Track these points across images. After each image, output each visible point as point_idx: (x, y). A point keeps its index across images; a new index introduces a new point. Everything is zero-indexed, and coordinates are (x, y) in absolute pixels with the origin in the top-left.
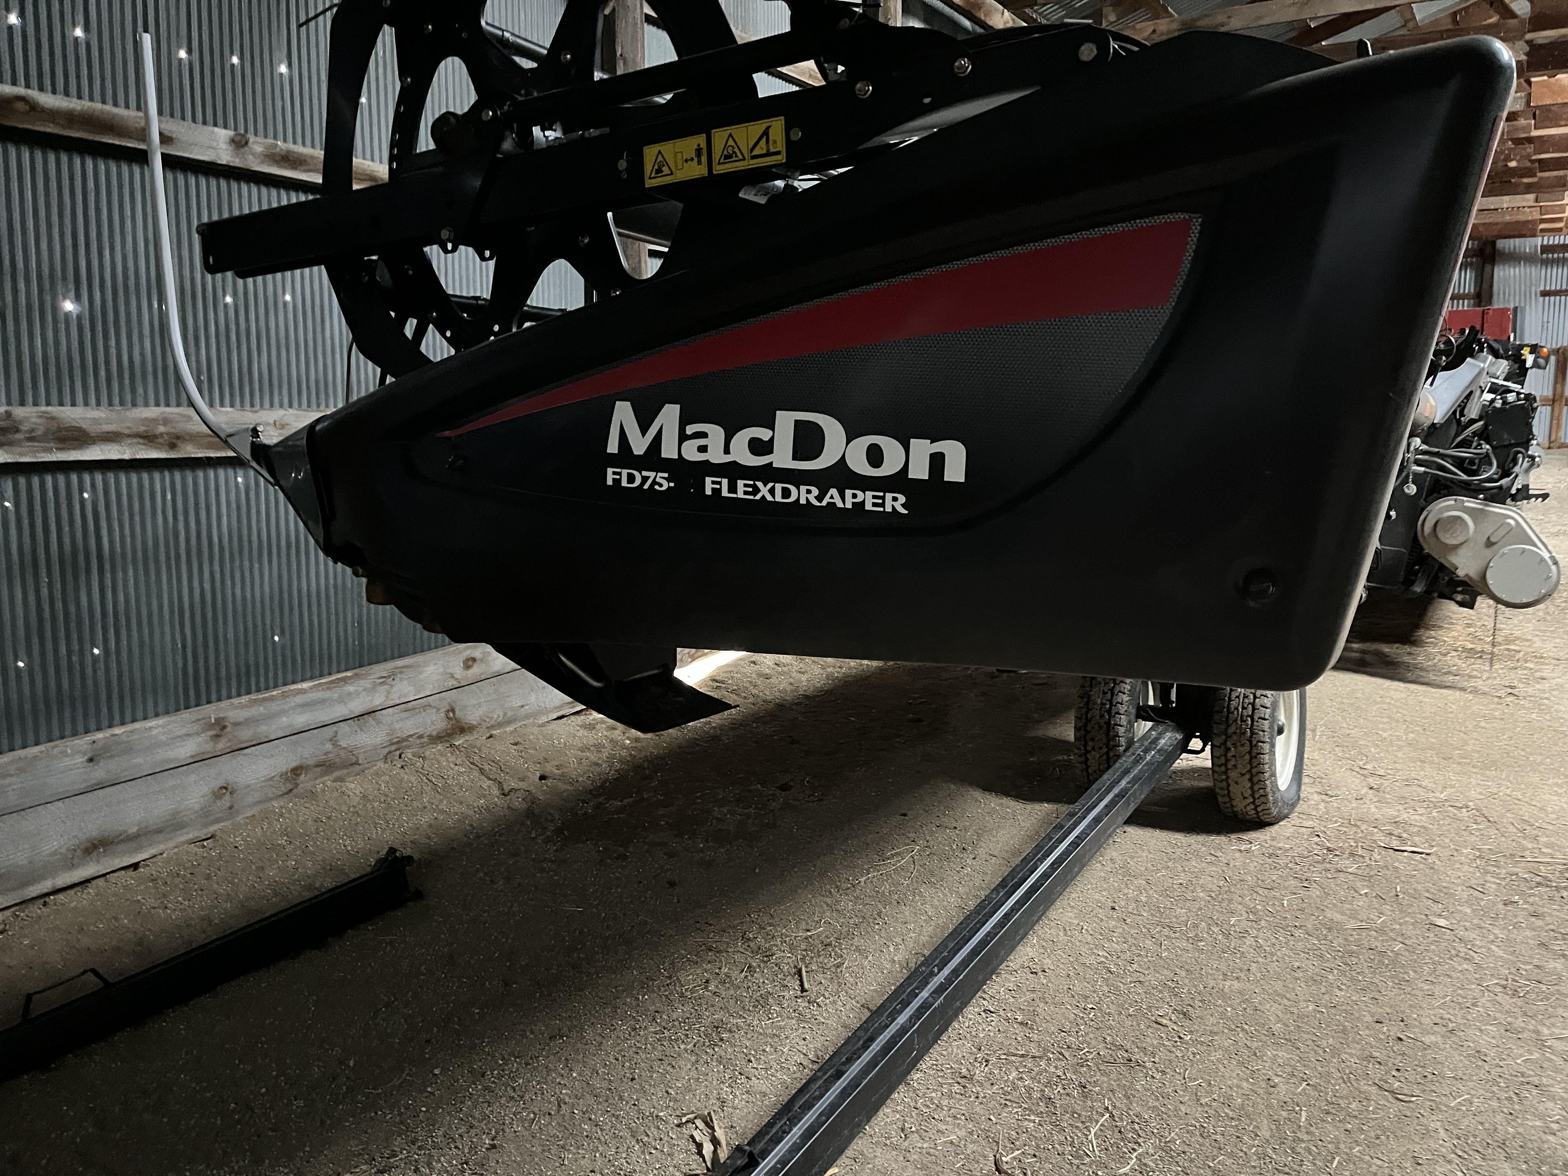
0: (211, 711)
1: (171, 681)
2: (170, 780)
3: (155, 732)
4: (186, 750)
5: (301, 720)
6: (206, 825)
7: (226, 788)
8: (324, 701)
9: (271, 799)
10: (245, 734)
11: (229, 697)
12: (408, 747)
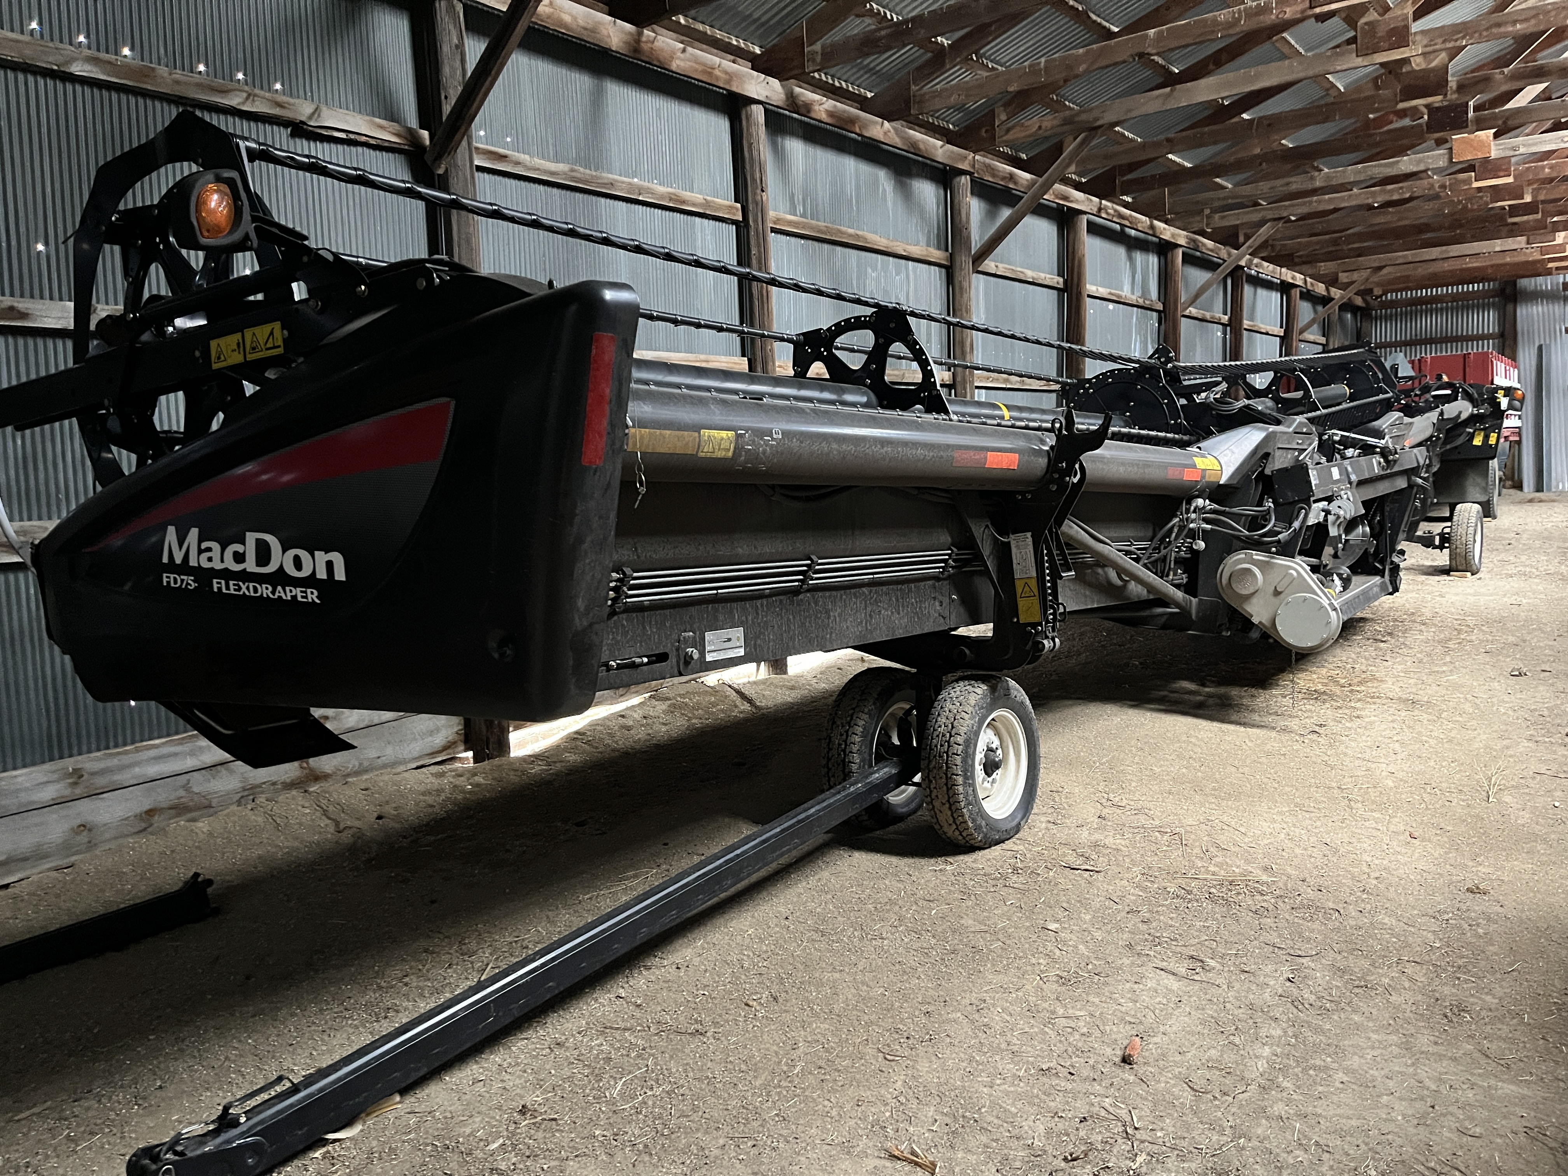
0: (70, 764)
1: (36, 737)
2: (34, 818)
3: (20, 779)
4: (48, 794)
5: (153, 770)
6: (68, 856)
7: (84, 826)
8: (175, 755)
9: (128, 835)
10: (101, 782)
11: (89, 752)
12: (262, 792)
